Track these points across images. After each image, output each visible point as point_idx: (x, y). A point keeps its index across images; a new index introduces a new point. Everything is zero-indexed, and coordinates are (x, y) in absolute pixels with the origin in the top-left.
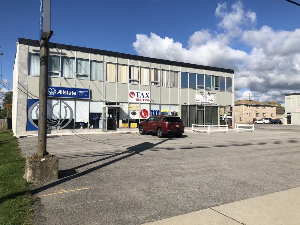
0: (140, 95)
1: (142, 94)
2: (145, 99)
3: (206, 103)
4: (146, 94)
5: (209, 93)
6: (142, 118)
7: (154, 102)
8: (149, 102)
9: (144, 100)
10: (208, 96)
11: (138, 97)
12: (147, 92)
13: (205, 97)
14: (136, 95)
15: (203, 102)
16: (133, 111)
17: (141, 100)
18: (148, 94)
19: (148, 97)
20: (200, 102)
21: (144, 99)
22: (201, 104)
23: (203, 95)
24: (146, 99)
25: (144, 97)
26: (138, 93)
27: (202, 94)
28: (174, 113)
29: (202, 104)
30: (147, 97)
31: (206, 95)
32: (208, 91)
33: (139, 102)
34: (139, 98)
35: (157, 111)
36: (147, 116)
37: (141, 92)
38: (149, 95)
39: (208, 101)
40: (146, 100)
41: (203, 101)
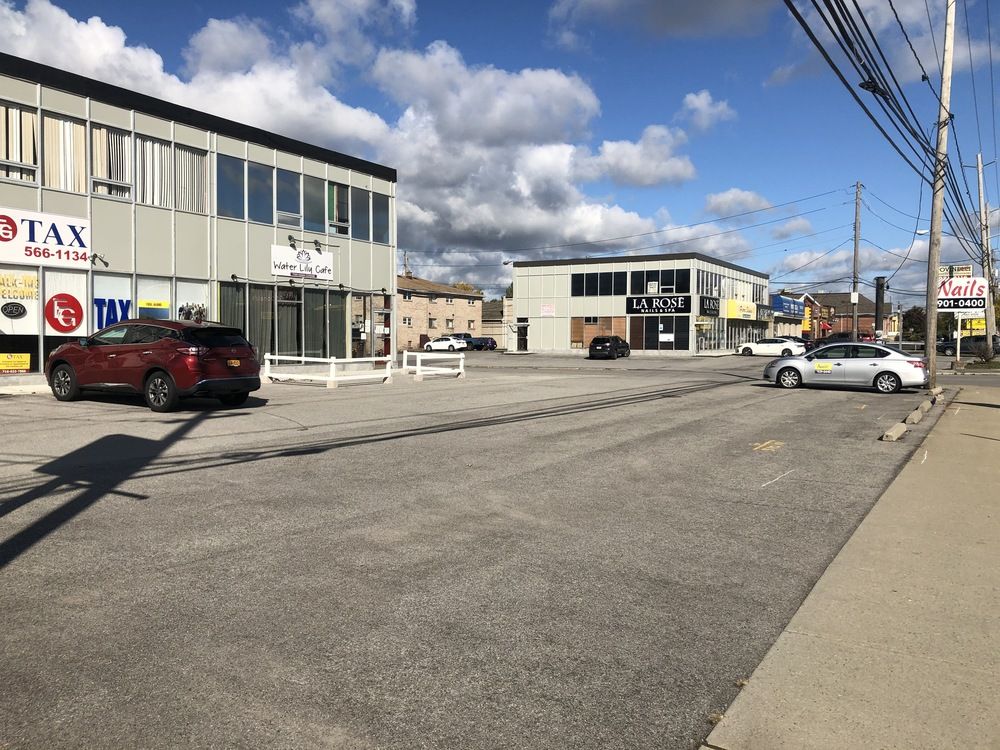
0: (41, 232)
1: (54, 227)
2: (68, 253)
3: (306, 277)
4: (73, 228)
5: (316, 243)
6: (51, 332)
7: (106, 264)
8: (87, 265)
9: (64, 256)
10: (313, 253)
11: (32, 238)
12: (78, 223)
13: (304, 257)
14: (23, 230)
15: (298, 276)
16: (9, 301)
17: (46, 253)
18: (78, 230)
19: (82, 245)
20: (287, 272)
21: (64, 249)
22: (291, 282)
23: (299, 250)
24: (71, 249)
25: (60, 242)
26: (32, 224)
27: (293, 246)
28: (193, 312)
29: (295, 280)
30: (76, 243)
31: (308, 251)
32: (313, 236)
33: (41, 261)
34: (39, 243)
35: (121, 302)
36: (79, 322)
37: (48, 219)
38: (85, 236)
39: (314, 273)
40: (72, 256)
41: (297, 271)
